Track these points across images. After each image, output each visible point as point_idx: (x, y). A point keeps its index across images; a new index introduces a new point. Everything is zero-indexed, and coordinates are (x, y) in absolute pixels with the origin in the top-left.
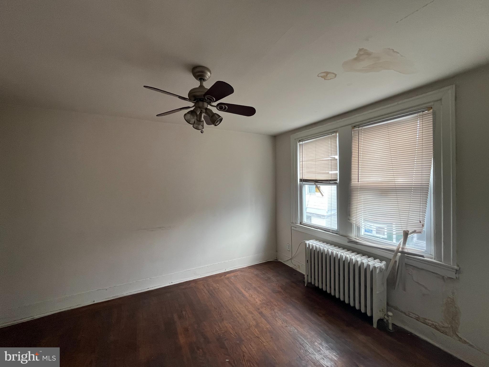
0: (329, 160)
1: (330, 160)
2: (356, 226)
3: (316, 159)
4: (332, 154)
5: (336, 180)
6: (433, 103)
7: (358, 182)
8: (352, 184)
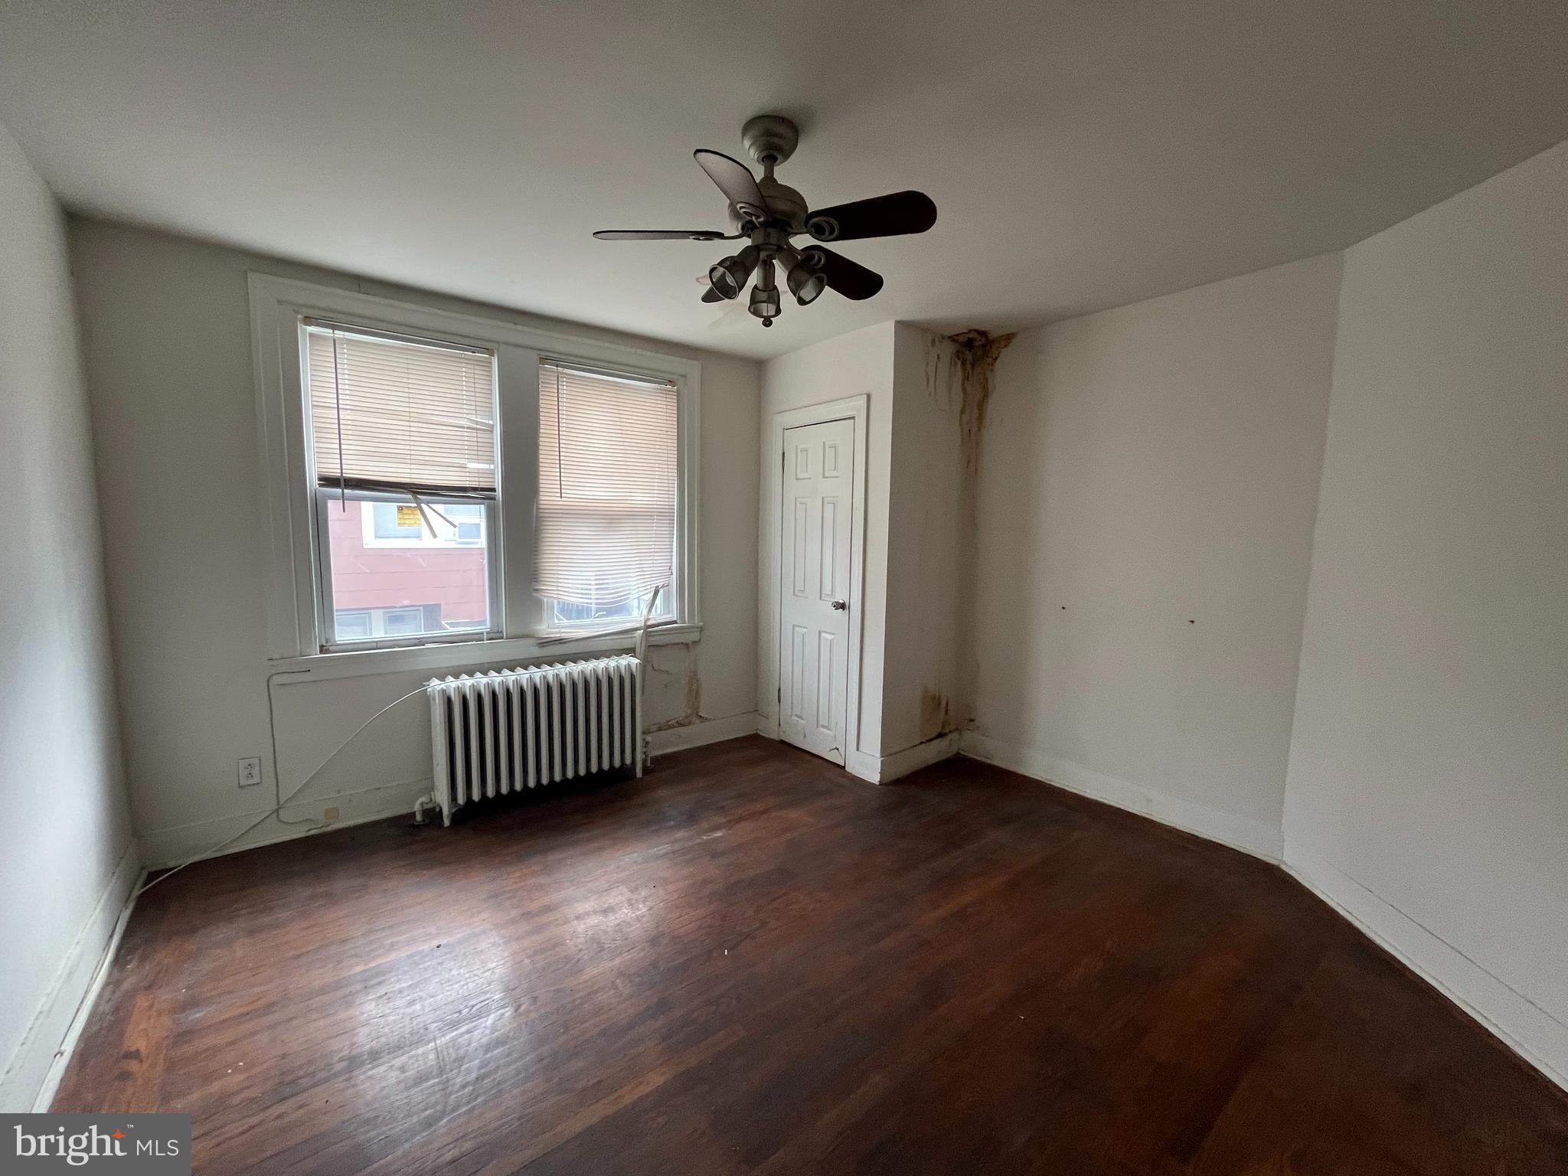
0: (464, 428)
1: (467, 428)
2: (559, 603)
3: (412, 415)
4: (478, 413)
5: (493, 490)
6: (676, 377)
7: (559, 499)
8: (542, 502)
